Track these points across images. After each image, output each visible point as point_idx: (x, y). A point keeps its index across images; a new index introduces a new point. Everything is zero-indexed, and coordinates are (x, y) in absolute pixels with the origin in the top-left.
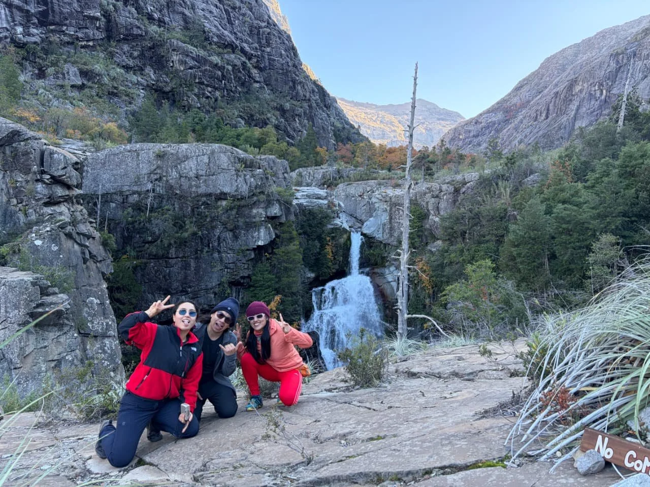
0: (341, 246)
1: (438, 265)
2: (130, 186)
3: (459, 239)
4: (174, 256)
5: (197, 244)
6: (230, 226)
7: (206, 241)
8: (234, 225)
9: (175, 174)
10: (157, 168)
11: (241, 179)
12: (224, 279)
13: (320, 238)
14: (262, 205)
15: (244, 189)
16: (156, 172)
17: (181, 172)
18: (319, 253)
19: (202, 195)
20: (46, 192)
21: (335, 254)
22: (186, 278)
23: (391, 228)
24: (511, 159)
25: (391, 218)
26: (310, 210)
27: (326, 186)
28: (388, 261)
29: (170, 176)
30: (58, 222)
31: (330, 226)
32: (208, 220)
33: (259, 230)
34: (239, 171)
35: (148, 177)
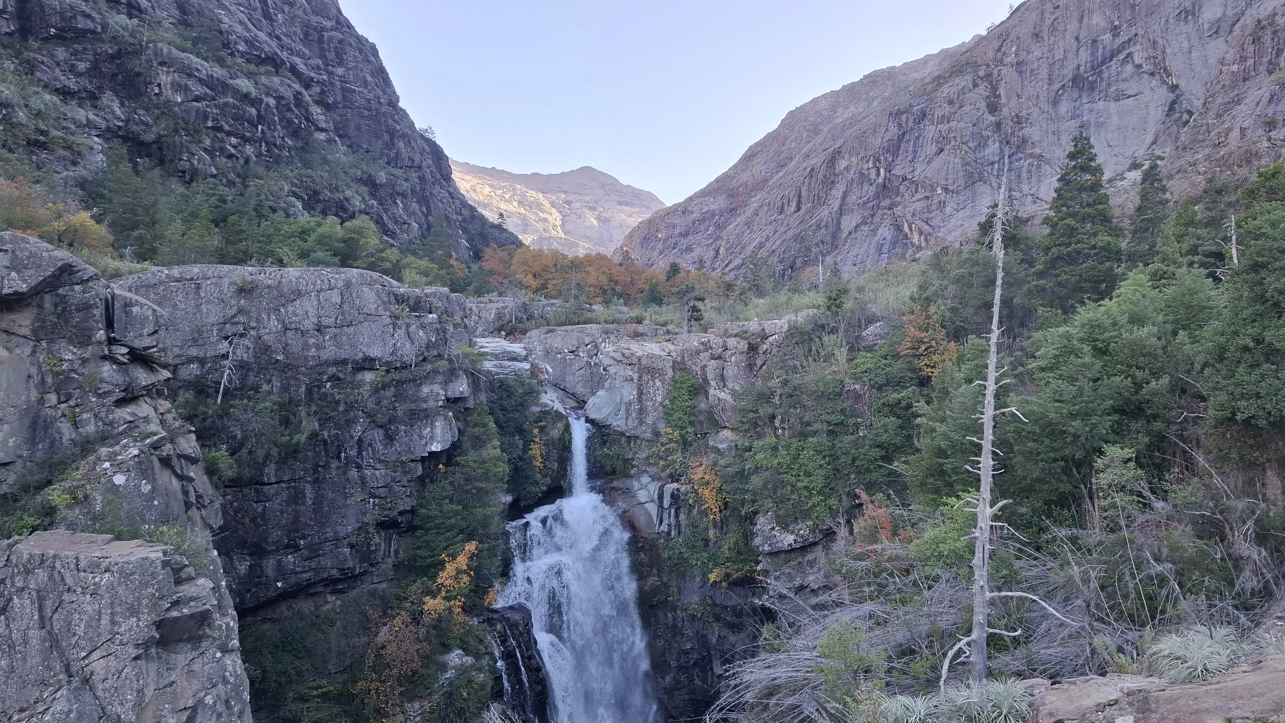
0: (553, 443)
1: (737, 473)
2: (181, 347)
3: (768, 430)
4: (273, 480)
5: (318, 454)
6: (381, 419)
7: (334, 448)
8: (388, 417)
9: (274, 324)
10: (239, 312)
11: (401, 332)
12: (368, 518)
13: (520, 431)
14: (440, 378)
15: (408, 352)
16: (236, 320)
17: (287, 321)
18: (521, 459)
19: (328, 363)
20: (119, 378)
21: (546, 458)
22: (296, 520)
23: (641, 409)
24: (835, 300)
25: (640, 393)
26: (500, 381)
27: (503, 333)
28: (633, 467)
29: (264, 328)
30: (148, 437)
31: (536, 409)
32: (341, 409)
33: (432, 424)
34: (397, 318)
35: (220, 330)
